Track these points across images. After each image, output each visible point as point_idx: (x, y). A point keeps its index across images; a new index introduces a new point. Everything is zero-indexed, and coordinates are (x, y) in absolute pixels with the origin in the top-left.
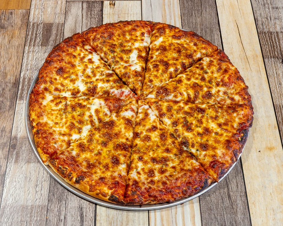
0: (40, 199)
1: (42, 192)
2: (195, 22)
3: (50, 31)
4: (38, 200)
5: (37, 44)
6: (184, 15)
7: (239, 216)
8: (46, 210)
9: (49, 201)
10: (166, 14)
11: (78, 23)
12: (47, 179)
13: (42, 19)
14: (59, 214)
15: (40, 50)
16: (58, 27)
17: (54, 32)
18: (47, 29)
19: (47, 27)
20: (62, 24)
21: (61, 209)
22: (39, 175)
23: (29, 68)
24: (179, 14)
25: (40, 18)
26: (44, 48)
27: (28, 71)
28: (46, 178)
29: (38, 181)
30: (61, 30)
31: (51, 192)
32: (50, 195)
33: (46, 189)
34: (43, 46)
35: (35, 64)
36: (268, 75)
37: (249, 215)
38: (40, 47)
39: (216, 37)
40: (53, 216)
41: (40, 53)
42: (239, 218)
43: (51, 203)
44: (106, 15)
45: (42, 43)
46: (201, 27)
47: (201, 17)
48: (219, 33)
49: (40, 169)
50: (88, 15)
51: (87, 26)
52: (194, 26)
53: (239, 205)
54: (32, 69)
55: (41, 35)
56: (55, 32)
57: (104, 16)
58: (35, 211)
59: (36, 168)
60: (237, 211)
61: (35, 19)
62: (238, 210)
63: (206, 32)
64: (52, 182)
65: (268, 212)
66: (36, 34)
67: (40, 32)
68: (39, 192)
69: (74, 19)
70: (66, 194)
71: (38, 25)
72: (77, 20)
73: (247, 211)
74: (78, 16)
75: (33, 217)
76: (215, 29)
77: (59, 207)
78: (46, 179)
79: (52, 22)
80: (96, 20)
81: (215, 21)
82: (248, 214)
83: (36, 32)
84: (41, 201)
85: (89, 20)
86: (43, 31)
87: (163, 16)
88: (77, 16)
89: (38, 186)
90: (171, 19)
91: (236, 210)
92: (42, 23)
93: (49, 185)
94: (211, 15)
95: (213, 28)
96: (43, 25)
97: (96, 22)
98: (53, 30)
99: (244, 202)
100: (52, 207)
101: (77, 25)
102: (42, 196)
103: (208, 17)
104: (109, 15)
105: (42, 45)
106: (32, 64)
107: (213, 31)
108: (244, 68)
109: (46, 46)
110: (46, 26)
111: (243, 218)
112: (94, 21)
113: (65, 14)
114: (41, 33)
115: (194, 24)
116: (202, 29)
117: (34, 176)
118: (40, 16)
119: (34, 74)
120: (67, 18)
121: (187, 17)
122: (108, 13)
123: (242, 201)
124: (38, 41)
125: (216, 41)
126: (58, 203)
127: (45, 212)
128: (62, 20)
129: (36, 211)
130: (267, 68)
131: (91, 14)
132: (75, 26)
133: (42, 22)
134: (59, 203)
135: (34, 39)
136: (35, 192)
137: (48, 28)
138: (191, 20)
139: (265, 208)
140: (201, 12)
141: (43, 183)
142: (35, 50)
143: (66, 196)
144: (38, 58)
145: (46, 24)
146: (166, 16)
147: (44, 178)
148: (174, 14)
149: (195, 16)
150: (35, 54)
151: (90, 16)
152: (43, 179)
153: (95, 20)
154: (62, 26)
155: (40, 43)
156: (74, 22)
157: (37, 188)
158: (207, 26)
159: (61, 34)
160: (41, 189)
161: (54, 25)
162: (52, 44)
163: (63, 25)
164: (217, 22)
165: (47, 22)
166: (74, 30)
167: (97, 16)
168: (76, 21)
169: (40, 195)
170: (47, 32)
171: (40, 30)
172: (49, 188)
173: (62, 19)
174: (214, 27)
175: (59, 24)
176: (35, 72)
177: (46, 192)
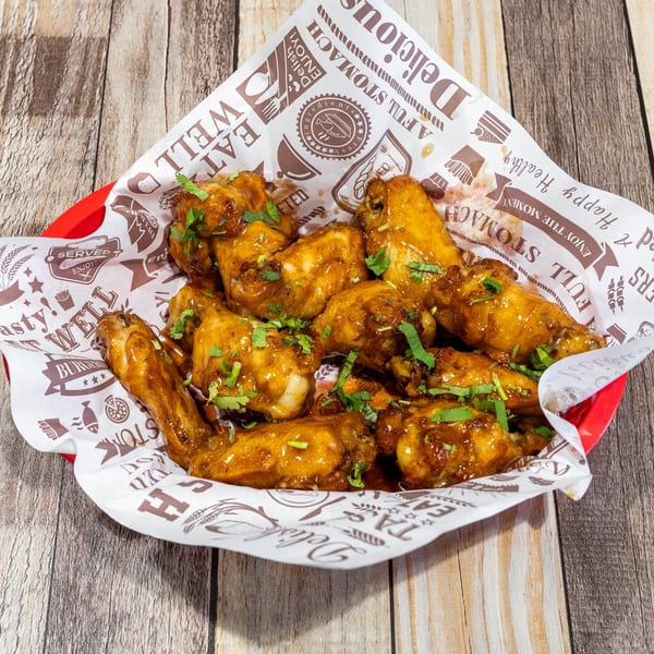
1: (22, 631)
2: (550, 39)
3: (59, 64)
5: (14, 108)
6: (513, 17)
10: (451, 9)
11: (155, 38)
12: (40, 586)
13: (34, 24)
15: (25, 129)
16: (87, 52)
17: (73, 67)
18: (51, 58)
19: (51, 52)
20: (102, 40)
22: (13, 568)
24: (496, 13)
25: (28, 21)
26: (39, 121)
28: (36, 581)
29: (9, 591)
30: (99, 60)
31: (52, 634)
32: (48, 642)
33: (36, 619)
34: (36, 115)
35: (7, 176)
38: (26, 118)
39: (622, 90)
41: (24, 137)
44: (250, 13)
45: (31, 105)
46: (572, 55)
47: (571, 22)
48: (634, 78)
49: (16, 547)
50: (190, 11)
51: (185, 48)
52: (546, 53)
55: (28, 76)
56: (77, 68)
57: (241, 15)
61: (10, 24)
63: (587, 73)
64: (58, 596)
66: (13, 75)
67: (25, 67)
68: (11, 633)
69: (142, 26)
70: (105, 640)
71: (18, 45)
72: (151, 27)
74: (157, 13)
76: (618, 64)
78: (35, 584)
79: (65, 32)
80: (215, 29)
81: (619, 36)
83: (14, 65)
85: (194, 29)
86: (36, 62)
87: (444, 17)
88: (151, 14)
89: (7, 610)
90: (470, 29)
92: (35, 37)
93: (46, 605)
94: (604, 17)
95: (613, 60)
96: (38, 42)
97: (215, 36)
98: (71, 60)
101: (153, 45)
102: (20, 646)
103: (594, 22)
104: (258, 11)
105: (30, 112)
107: (613, 71)
109: (45, 114)
110: (48, 47)
112: (209, 33)
113: (112, 8)
114: (30, 70)
115: (546, 44)
116: (573, 63)
118: (27, 13)
120: (118, 20)
121: (524, 20)
122: (258, 4)
124: (19, 98)
125: (622, 105)
128: (100, 27)
131: (199, 9)
132: (146, 47)
133: (32, 32)
135: (4, 90)
137: (53, 53)
138: (536, 34)
140: (572, 6)
141: (26, 597)
142: (7, 129)
143: (104, 646)
144: (17, 155)
145: (46, 39)
146: (452, 19)
147: (29, 581)
148: (480, 12)
149: (552, 19)
150: (6, 144)
151: (195, 13)
152: (24, 585)
153: (212, 29)
154: (101, 47)
155: (26, 105)
156: (143, 33)
158: (590, 54)
159: (95, 75)
160: (16, 618)
161: (73, 45)
162: (66, 110)
163: (105, 43)
164: (625, 40)
165: (51, 33)
166: (143, 60)
167: (221, 15)
168: (148, 30)
169: (15, 642)
170: (49, 68)
171: (27, 61)
172: (44, 617)
173: (100, 23)
174: (614, 56)
175: (89, 40)
176: (6, 204)
177: (35, 632)
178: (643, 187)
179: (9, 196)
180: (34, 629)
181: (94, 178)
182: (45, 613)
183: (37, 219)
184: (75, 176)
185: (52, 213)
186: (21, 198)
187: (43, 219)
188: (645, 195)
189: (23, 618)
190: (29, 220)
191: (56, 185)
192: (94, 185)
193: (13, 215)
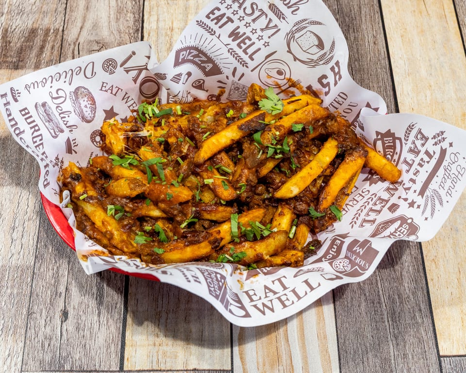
0: (19, 253)
1: (24, 241)
4: (15, 257)
7: (406, 285)
8: (30, 274)
9: (36, 257)
12: (35, 217)
14: (55, 282)
21: (61, 272)
22: (19, 208)
23: (6, 10)
27: (4, 16)
28: (32, 214)
29: (17, 221)
31: (41, 242)
32: (39, 246)
33: (32, 234)
35: (18, 3)
36: (461, 23)
37: (424, 282)
40: (43, 287)
42: (407, 288)
43: (40, 261)
49: (21, 197)
53: (407, 264)
54: (10, 12)
58: (8, 277)
59: (14, 196)
60: (401, 275)
62: (404, 273)
64: (44, 222)
65: (461, 276)
68: (18, 242)
73: (422, 275)
75: (5, 288)
77: (55, 268)
78: (31, 216)
82: (424, 280)
84: (21, 257)
89: (16, 230)
91: (401, 272)
93: (38, 227)
99: (415, 258)
100: (42, 270)
102: (23, 248)
106: (11, 3)
108: (414, 11)
111: (415, 288)
117: (8, 211)
119: (14, 21)
123: (412, 257)
126: (54, 262)
127: (29, 279)
129: (10, 278)
130: (458, 10)
134: (56, 262)
136: (11, 242)
139: (457, 270)
141: (26, 223)
147: (28, 215)
152: (25, 217)
157: (15, 233)
160: (21, 235)
169: (20, 246)
172: (37, 233)
176: (17, 18)
177: (31, 242)
178: (373, 5)
179: (18, 14)
180: (31, 239)
181: (66, 4)
182: (37, 231)
183: (34, 26)
184: (56, 3)
185: (43, 22)
186: (25, 15)
187: (38, 26)
188: (374, 10)
189: (25, 234)
190: (30, 26)
191: (45, 8)
192: (66, 7)
193: (21, 23)
